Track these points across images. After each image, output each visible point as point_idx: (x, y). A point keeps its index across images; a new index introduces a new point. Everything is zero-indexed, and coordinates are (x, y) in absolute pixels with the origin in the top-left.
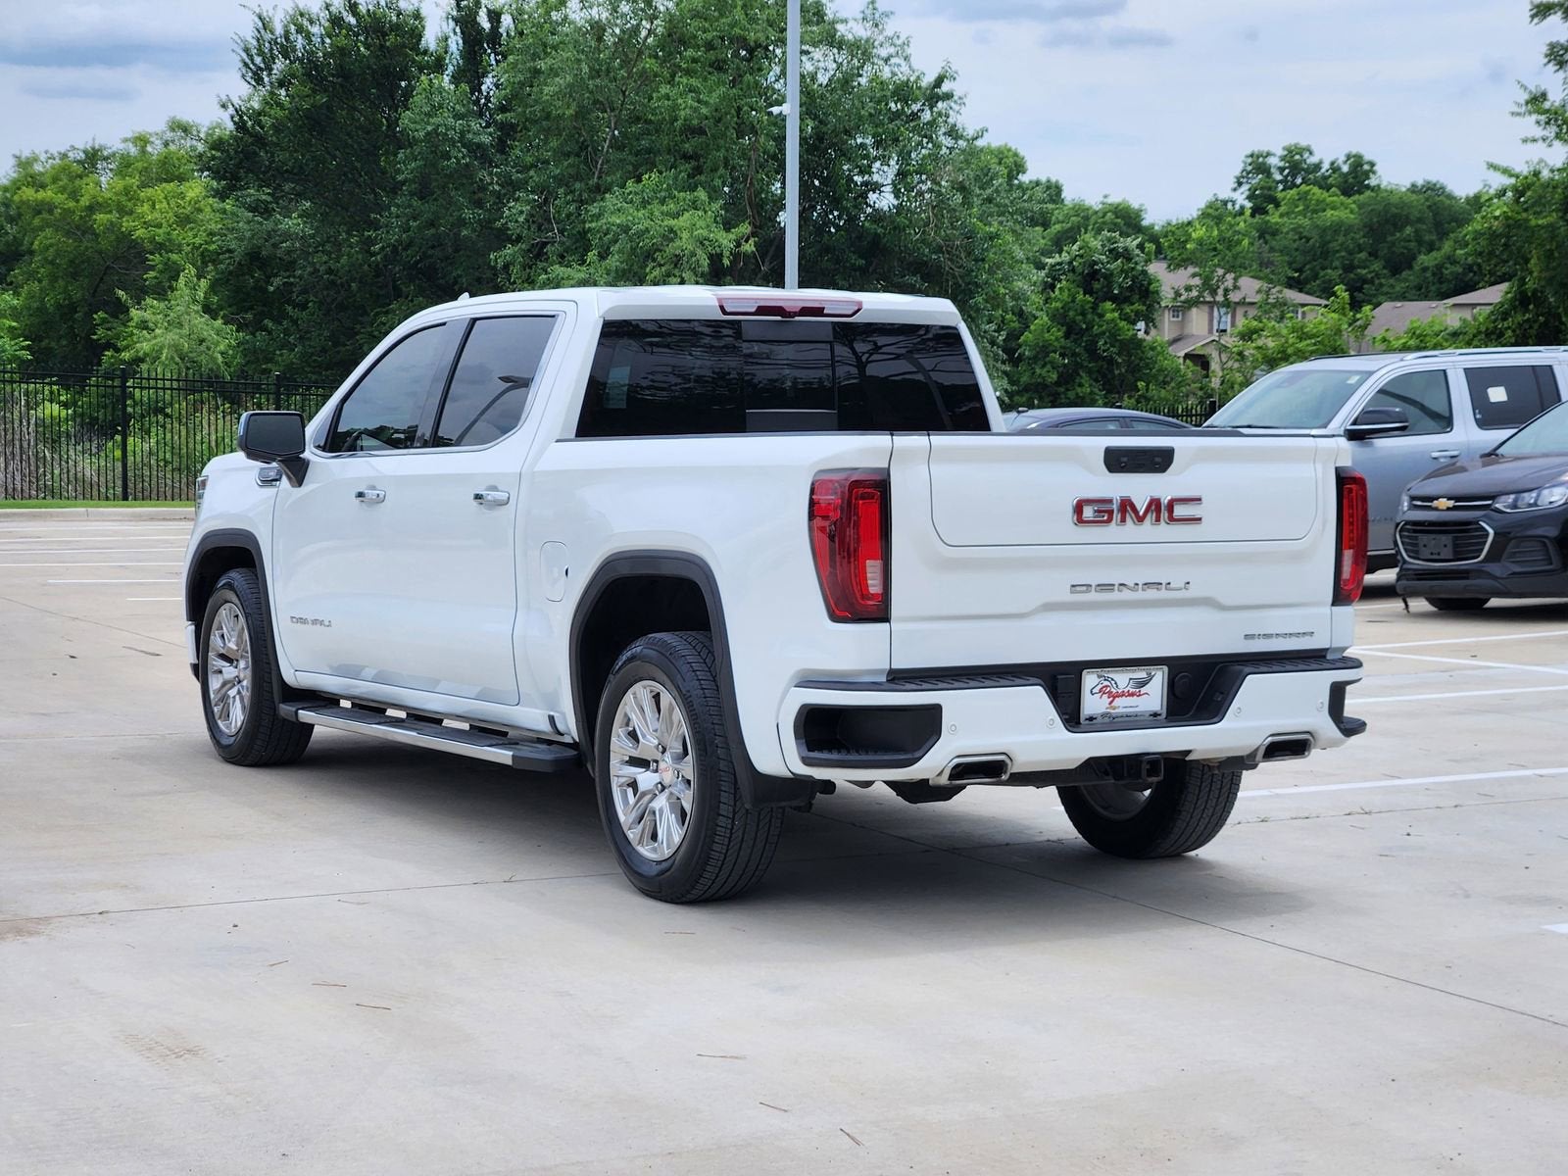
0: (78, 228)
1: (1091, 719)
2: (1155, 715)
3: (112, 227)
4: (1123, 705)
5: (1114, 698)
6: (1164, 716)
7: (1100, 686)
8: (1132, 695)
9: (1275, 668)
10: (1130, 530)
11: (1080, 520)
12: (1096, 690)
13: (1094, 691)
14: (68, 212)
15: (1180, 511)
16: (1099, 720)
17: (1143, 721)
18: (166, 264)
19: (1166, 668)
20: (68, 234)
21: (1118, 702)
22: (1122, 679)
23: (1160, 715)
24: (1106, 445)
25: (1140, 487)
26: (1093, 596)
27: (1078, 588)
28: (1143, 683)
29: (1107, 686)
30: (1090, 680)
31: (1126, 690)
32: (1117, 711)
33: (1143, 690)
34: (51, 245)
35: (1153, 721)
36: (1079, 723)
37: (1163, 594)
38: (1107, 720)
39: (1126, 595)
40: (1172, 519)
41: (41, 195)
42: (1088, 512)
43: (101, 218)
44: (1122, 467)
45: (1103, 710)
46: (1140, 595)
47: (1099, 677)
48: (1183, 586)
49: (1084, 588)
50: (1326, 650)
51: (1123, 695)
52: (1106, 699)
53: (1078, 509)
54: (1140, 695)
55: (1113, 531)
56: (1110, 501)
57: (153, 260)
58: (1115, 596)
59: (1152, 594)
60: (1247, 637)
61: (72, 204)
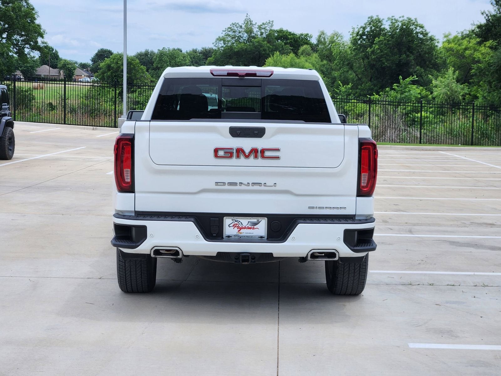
0: (461, 56)
1: (229, 237)
2: (261, 237)
3: (471, 55)
4: (244, 232)
5: (241, 229)
6: (266, 238)
7: (233, 224)
8: (250, 228)
9: (314, 222)
10: (242, 160)
11: (216, 155)
12: (231, 225)
13: (230, 225)
14: (458, 51)
15: (267, 154)
16: (233, 237)
17: (256, 239)
18: (478, 67)
19: (266, 219)
20: (458, 57)
21: (242, 231)
22: (245, 222)
23: (264, 237)
24: (230, 126)
25: (247, 144)
26: (227, 187)
27: (219, 184)
28: (256, 224)
29: (237, 224)
30: (227, 221)
31: (247, 226)
32: (242, 234)
33: (255, 227)
34: (452, 61)
35: (260, 239)
36: (223, 238)
37: (263, 188)
38: (237, 237)
39: (243, 187)
40: (263, 157)
41: (450, 46)
42: (221, 153)
43: (468, 52)
44: (239, 135)
45: (235, 233)
46: (251, 187)
47: (233, 220)
48: (273, 184)
49: (222, 184)
50: (355, 216)
51: (245, 228)
52: (236, 230)
53: (216, 151)
54: (254, 229)
55: (234, 161)
56: (232, 149)
57: (473, 66)
58: (238, 187)
59: (256, 187)
60: (310, 208)
61: (459, 48)
